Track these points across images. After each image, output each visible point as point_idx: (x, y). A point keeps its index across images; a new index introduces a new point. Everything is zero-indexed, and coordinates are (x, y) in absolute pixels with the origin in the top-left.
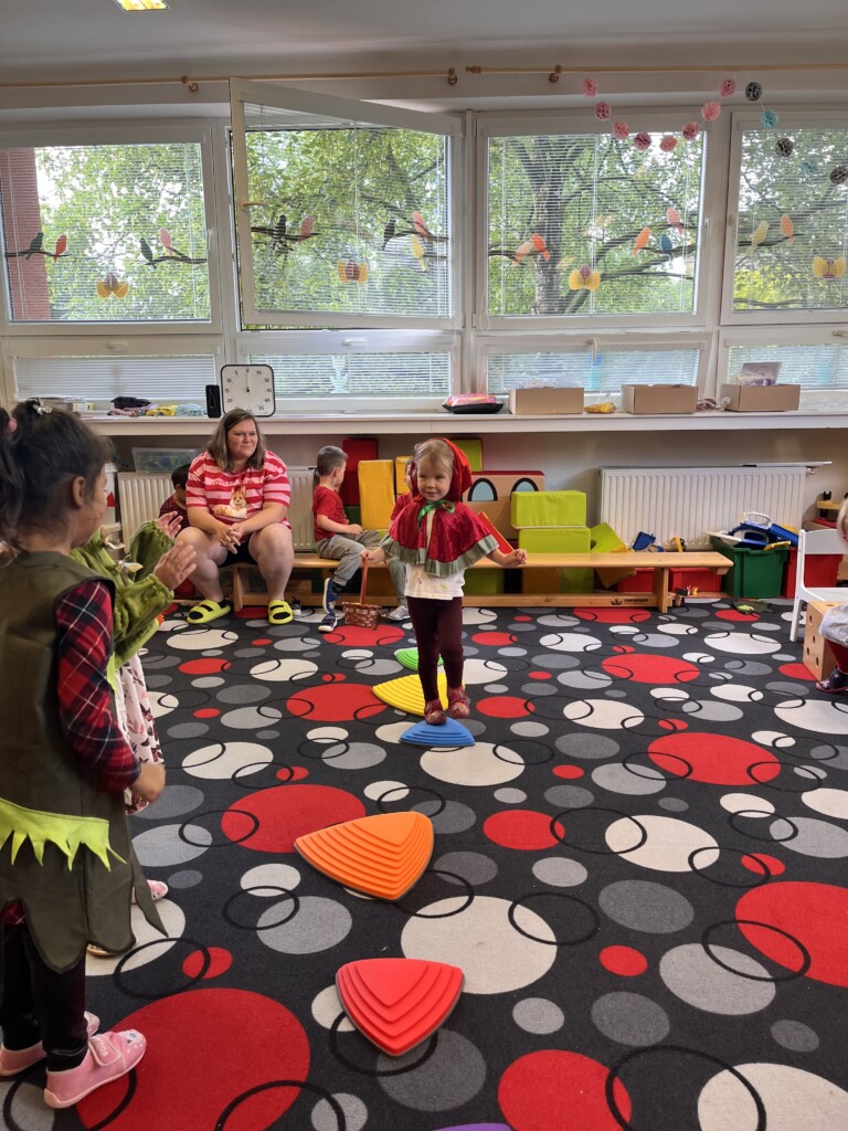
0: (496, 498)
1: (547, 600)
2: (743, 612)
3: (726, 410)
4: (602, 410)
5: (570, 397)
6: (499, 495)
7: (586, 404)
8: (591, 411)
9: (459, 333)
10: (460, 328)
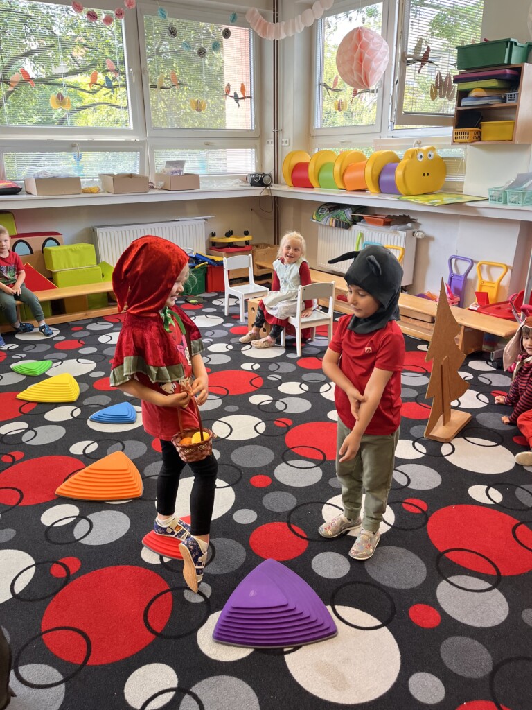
0: (32, 253)
1: (86, 315)
2: (194, 304)
3: (162, 189)
4: (92, 191)
5: (71, 183)
6: (34, 250)
7: (82, 188)
8: (85, 192)
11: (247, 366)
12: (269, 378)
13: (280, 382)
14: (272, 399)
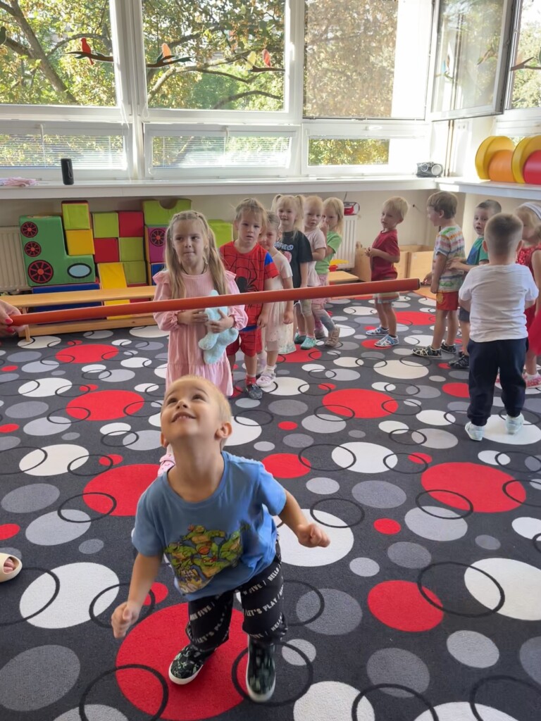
11: (379, 386)
12: (405, 402)
13: (420, 409)
14: (408, 428)
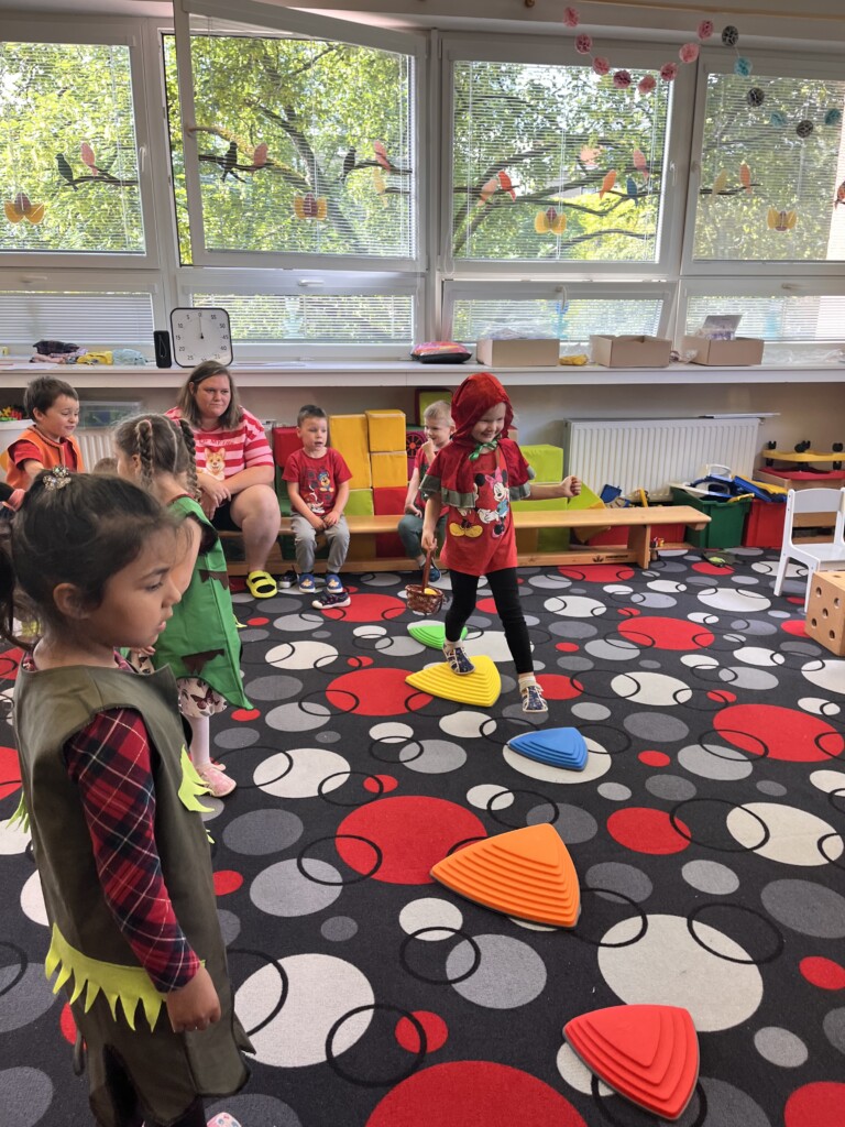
1: (534, 560)
2: (714, 564)
3: (692, 363)
4: (575, 362)
5: (544, 349)
7: (561, 356)
8: (565, 363)
9: (423, 275)
10: (423, 270)
